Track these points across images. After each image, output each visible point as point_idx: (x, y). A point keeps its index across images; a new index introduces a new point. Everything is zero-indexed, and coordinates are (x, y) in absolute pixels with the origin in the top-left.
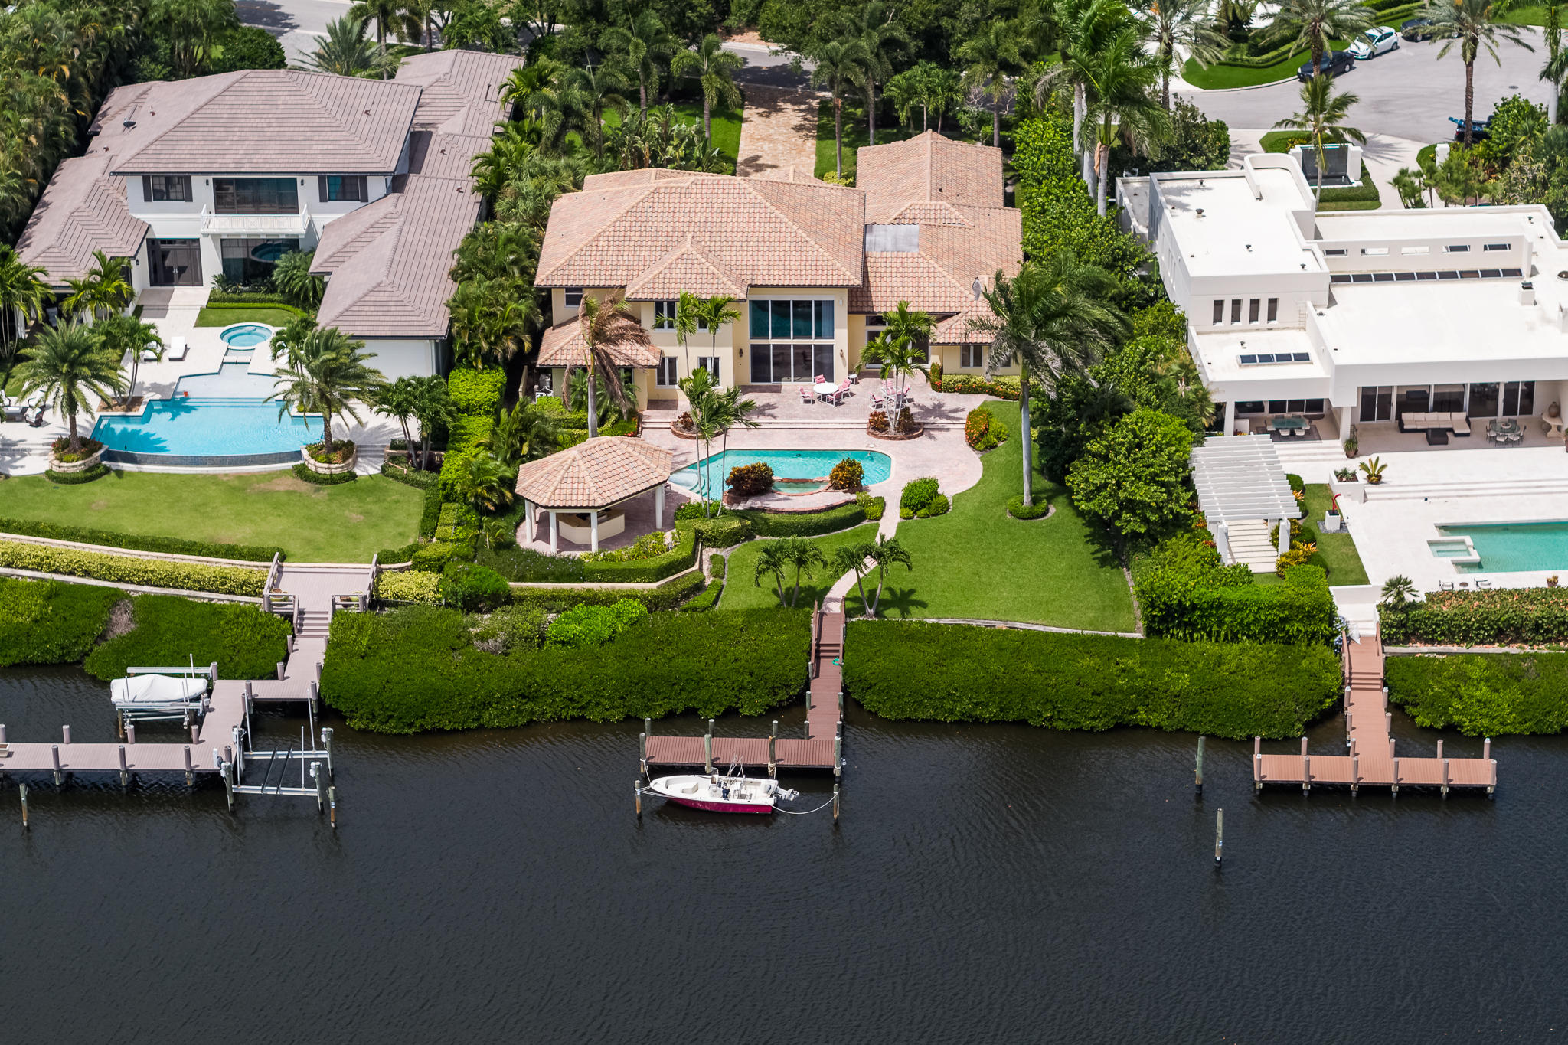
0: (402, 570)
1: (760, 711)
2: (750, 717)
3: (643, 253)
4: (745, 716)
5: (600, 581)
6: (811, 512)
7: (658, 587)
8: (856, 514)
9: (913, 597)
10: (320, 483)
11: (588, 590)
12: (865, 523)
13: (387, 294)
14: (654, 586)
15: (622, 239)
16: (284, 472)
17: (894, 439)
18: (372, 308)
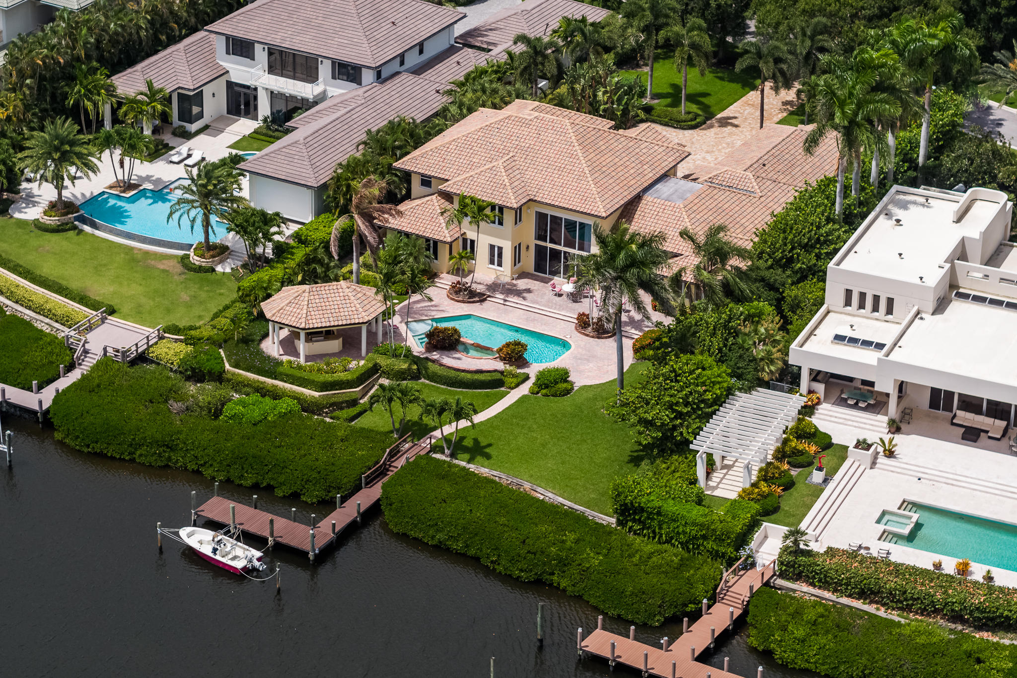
0: (176, 341)
1: (315, 500)
2: (306, 502)
3: (474, 160)
4: (303, 501)
5: (285, 382)
6: (464, 371)
7: (320, 396)
8: (497, 380)
9: (487, 450)
10: (188, 270)
11: (273, 386)
12: (503, 389)
13: (298, 149)
14: (316, 394)
15: (466, 146)
16: (176, 256)
17: (587, 335)
18: (283, 158)
